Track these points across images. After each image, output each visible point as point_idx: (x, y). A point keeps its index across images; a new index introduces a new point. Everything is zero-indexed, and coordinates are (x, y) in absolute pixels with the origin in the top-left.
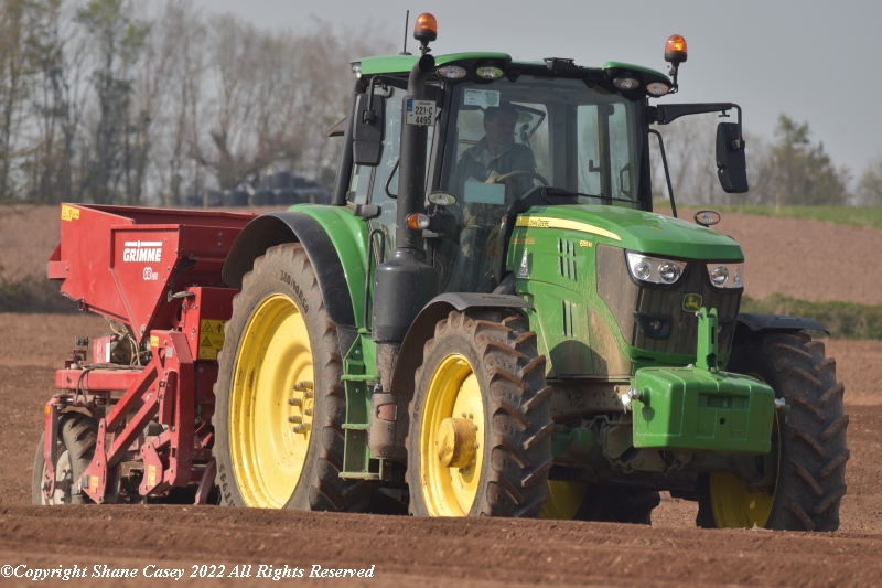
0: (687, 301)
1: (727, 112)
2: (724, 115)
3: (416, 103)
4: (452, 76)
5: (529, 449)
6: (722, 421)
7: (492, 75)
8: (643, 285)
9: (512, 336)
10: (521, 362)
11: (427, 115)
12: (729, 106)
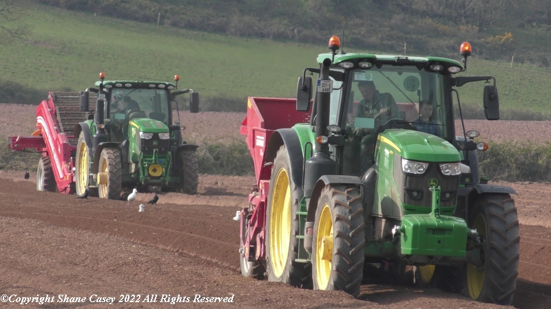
0: (430, 182)
1: (489, 80)
2: (487, 82)
3: (322, 82)
4: (347, 67)
5: (352, 255)
6: (439, 242)
7: (367, 66)
8: (407, 175)
9: (348, 198)
10: (351, 212)
11: (328, 87)
12: (490, 78)
